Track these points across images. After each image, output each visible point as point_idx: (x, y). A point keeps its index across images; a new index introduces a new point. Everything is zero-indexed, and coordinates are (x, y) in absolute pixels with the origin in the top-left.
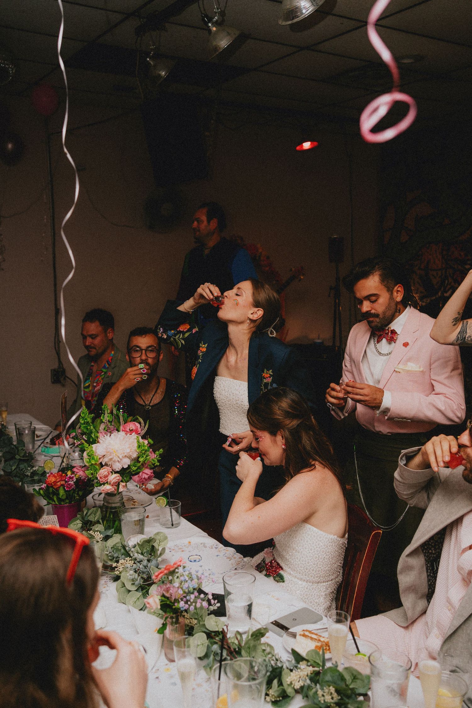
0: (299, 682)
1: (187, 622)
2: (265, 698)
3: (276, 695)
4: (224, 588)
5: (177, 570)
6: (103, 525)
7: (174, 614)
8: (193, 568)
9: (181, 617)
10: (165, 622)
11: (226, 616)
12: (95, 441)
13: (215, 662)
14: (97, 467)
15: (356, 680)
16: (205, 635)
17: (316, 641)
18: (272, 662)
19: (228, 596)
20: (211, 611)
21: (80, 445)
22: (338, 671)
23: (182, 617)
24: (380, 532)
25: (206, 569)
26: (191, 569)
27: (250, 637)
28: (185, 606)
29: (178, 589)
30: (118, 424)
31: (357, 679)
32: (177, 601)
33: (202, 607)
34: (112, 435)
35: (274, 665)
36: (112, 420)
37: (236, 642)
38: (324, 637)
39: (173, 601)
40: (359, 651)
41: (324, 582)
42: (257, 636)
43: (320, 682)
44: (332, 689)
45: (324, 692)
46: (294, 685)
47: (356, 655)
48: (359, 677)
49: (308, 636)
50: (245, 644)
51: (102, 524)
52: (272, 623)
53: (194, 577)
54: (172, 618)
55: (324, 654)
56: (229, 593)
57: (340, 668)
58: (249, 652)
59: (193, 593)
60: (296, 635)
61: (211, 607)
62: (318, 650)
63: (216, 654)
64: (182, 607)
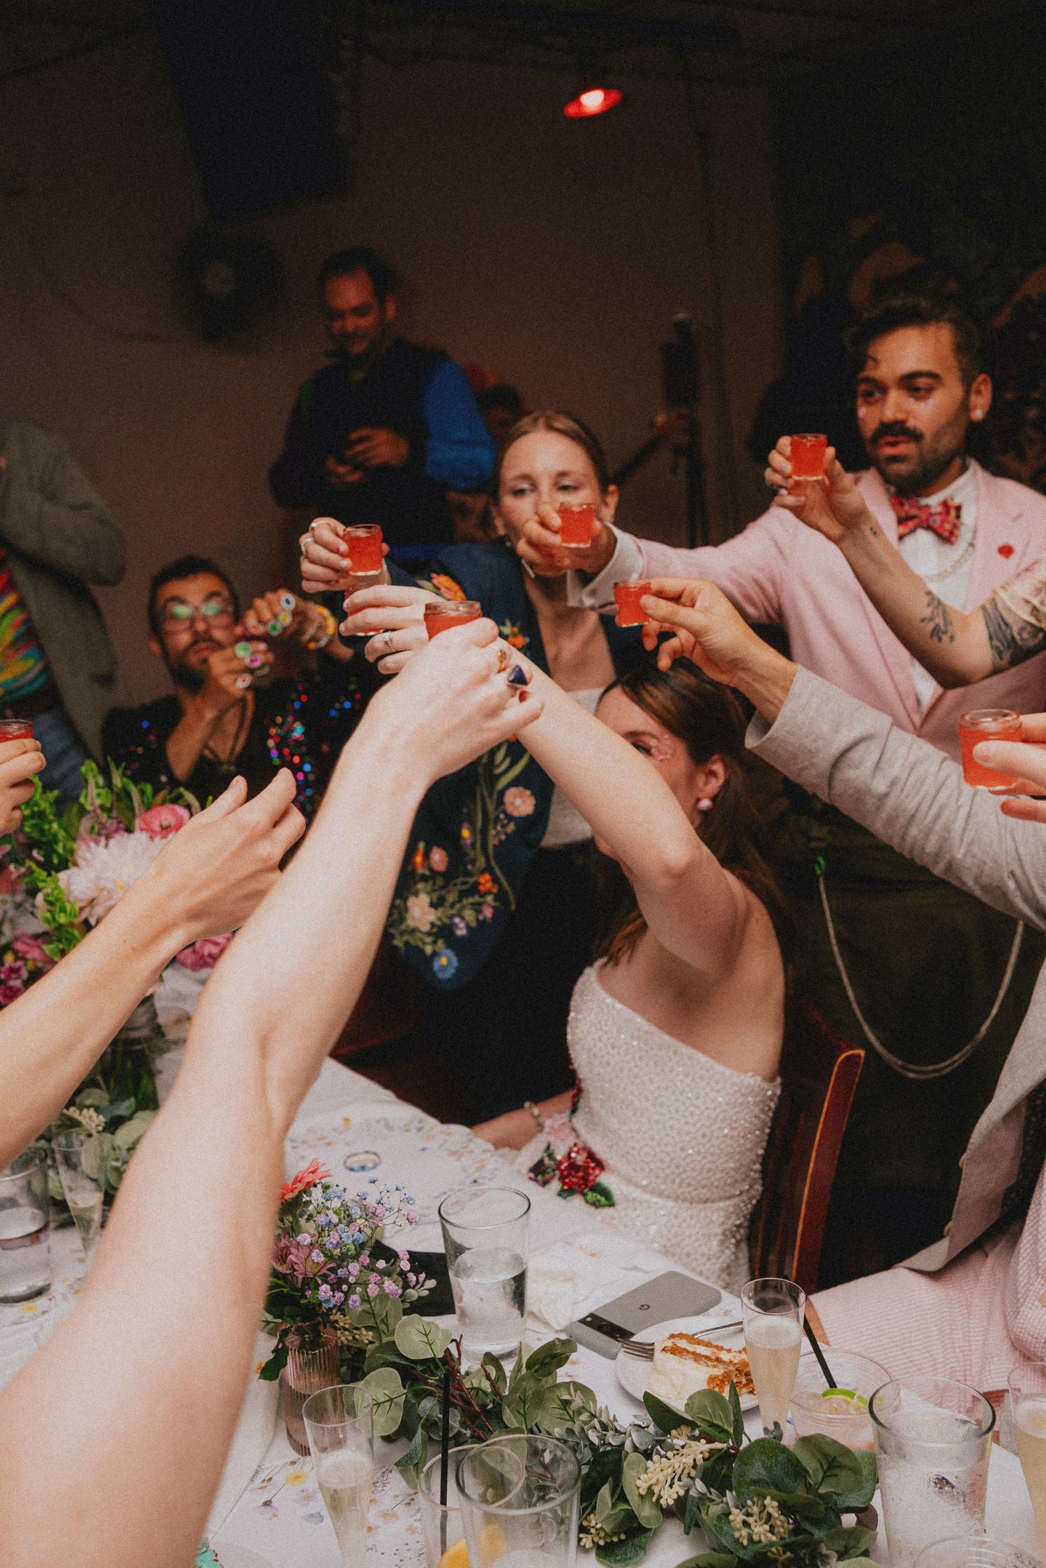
0: (671, 1486)
1: (344, 1338)
2: (580, 1540)
3: (608, 1530)
4: (445, 1237)
5: (305, 1198)
6: (108, 1088)
7: (304, 1321)
8: (351, 1186)
9: (325, 1328)
10: (280, 1346)
11: (454, 1313)
12: (64, 864)
13: (430, 1450)
14: (76, 933)
15: (836, 1472)
16: (395, 1373)
17: (710, 1363)
18: (593, 1437)
19: (456, 1257)
20: (411, 1303)
21: (25, 875)
22: (785, 1450)
23: (329, 1329)
24: (859, 1056)
25: (389, 1187)
26: (345, 1190)
27: (524, 1371)
28: (334, 1296)
29: (311, 1251)
30: (130, 815)
31: (839, 1467)
32: (310, 1283)
33: (383, 1296)
34: (112, 842)
35: (596, 1441)
36: (112, 805)
37: (486, 1385)
38: (729, 1351)
39: (299, 1285)
40: (832, 1384)
41: (721, 1199)
42: (543, 1364)
43: (734, 1483)
44: (771, 1505)
45: (749, 1515)
46: (660, 1497)
47: (825, 1395)
48: (846, 1461)
49: (688, 1352)
50: (512, 1391)
51: (103, 1085)
52: (583, 1321)
53: (356, 1211)
54: (300, 1332)
55: (735, 1396)
56: (459, 1250)
57: (788, 1440)
58: (525, 1414)
59: (356, 1257)
60: (653, 1350)
61: (409, 1291)
62: (716, 1389)
63: (430, 1425)
64: (328, 1301)
